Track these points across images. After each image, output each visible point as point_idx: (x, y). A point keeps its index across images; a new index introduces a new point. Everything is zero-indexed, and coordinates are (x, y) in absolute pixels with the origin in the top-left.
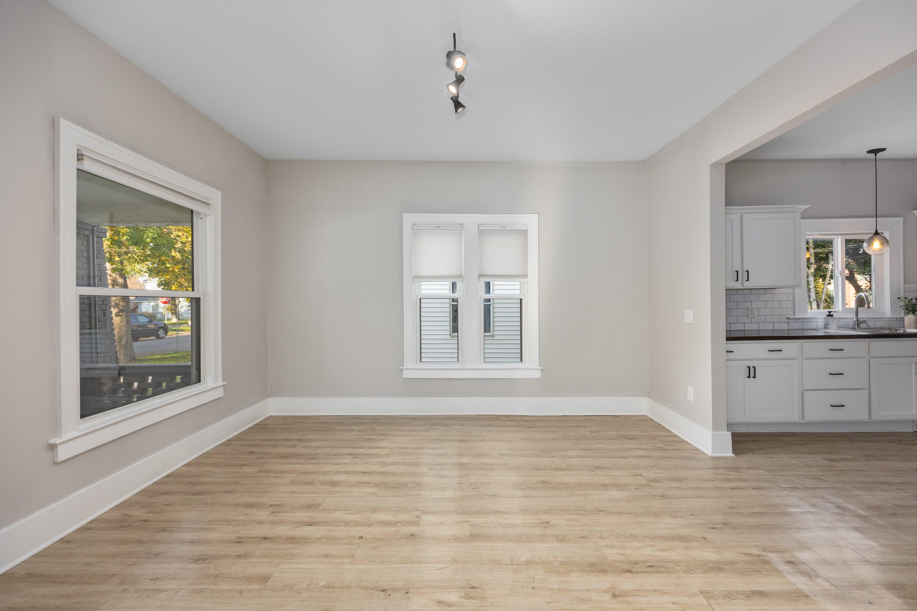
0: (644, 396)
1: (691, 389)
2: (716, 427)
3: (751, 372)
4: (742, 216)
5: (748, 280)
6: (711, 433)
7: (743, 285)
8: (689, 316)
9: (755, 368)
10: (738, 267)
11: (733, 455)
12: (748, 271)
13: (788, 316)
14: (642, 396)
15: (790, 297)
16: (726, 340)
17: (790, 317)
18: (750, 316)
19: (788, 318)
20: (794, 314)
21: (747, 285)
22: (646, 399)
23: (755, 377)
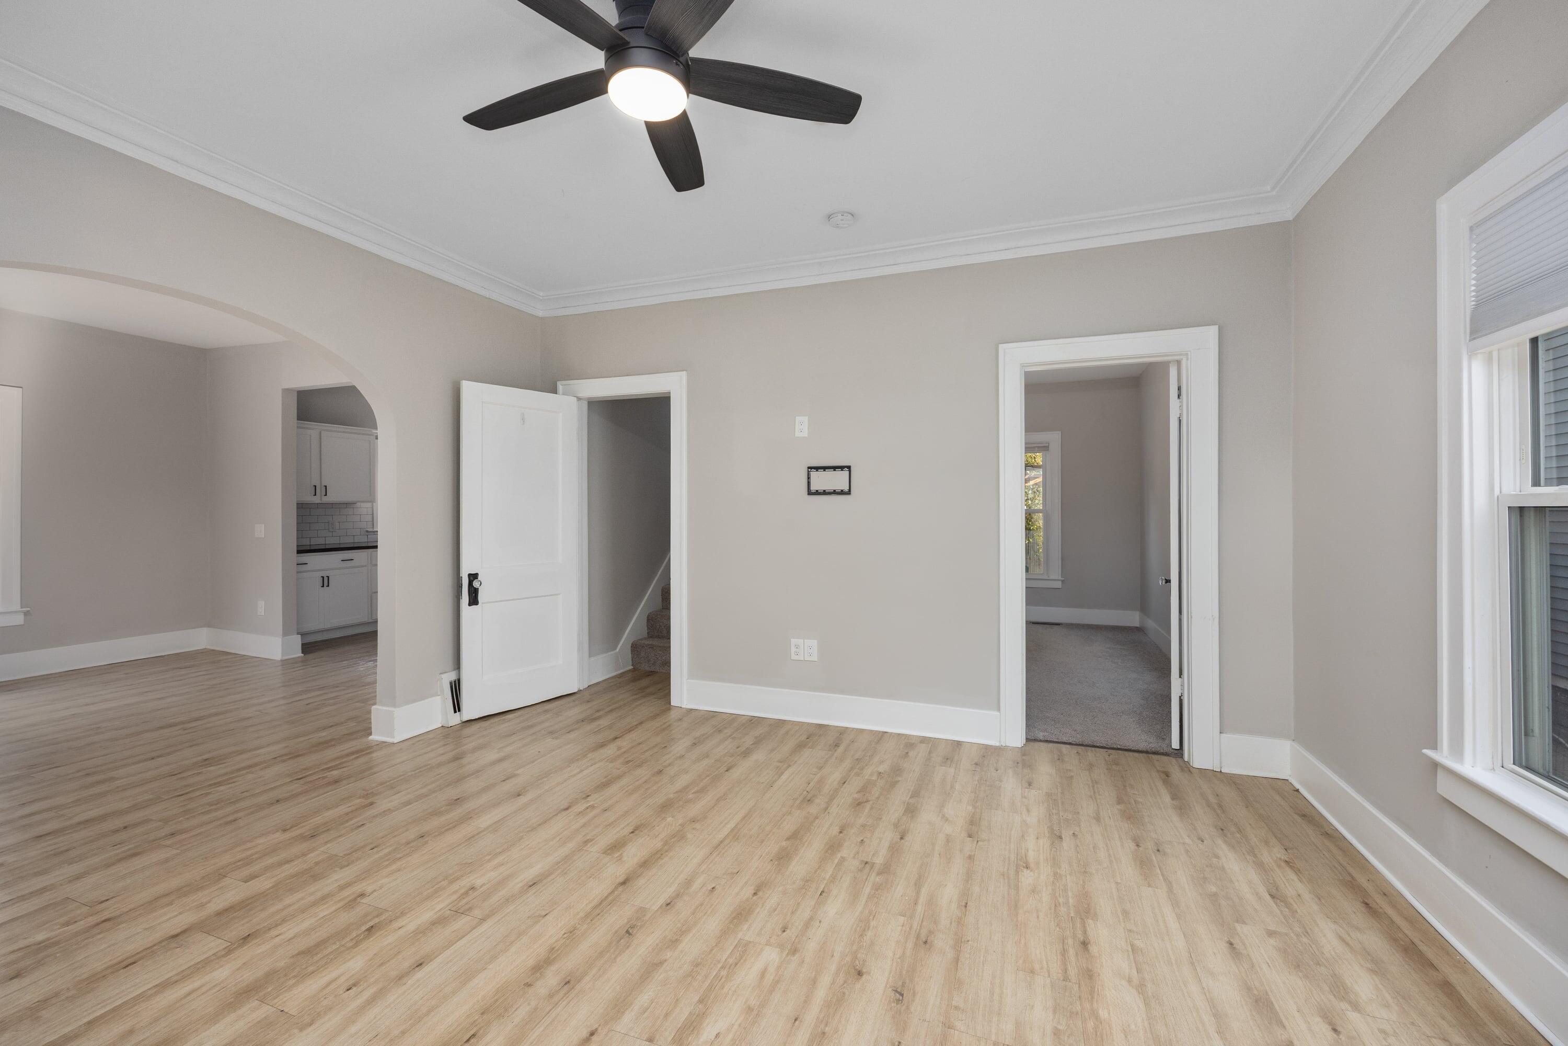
0: (204, 626)
1: (261, 604)
2: (286, 633)
3: (325, 582)
4: (320, 433)
5: (326, 495)
6: (281, 639)
7: (321, 500)
8: (260, 530)
9: (328, 577)
10: (315, 481)
11: (303, 655)
12: (326, 486)
13: (367, 529)
14: (201, 627)
15: (370, 512)
16: (297, 553)
17: (369, 530)
18: (331, 530)
19: (367, 531)
20: (373, 528)
21: (325, 500)
22: (205, 629)
23: (328, 586)
